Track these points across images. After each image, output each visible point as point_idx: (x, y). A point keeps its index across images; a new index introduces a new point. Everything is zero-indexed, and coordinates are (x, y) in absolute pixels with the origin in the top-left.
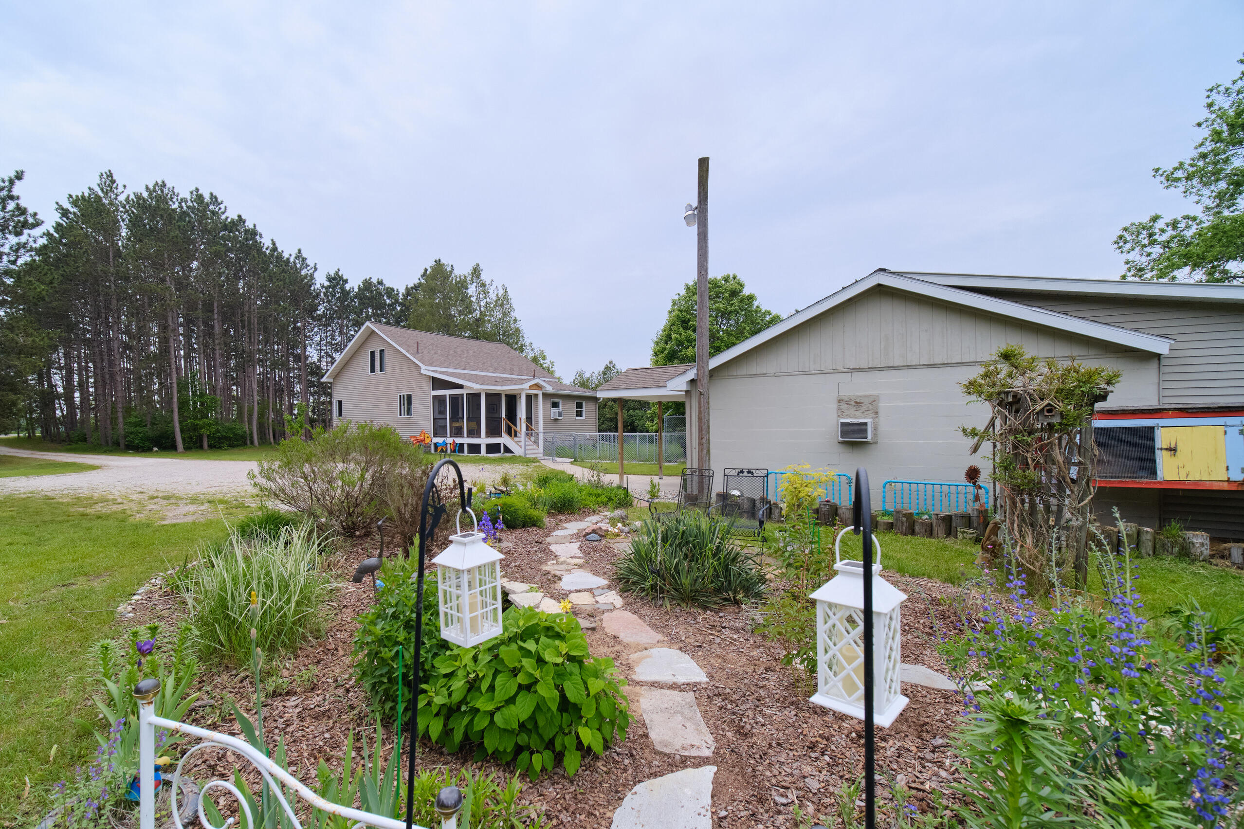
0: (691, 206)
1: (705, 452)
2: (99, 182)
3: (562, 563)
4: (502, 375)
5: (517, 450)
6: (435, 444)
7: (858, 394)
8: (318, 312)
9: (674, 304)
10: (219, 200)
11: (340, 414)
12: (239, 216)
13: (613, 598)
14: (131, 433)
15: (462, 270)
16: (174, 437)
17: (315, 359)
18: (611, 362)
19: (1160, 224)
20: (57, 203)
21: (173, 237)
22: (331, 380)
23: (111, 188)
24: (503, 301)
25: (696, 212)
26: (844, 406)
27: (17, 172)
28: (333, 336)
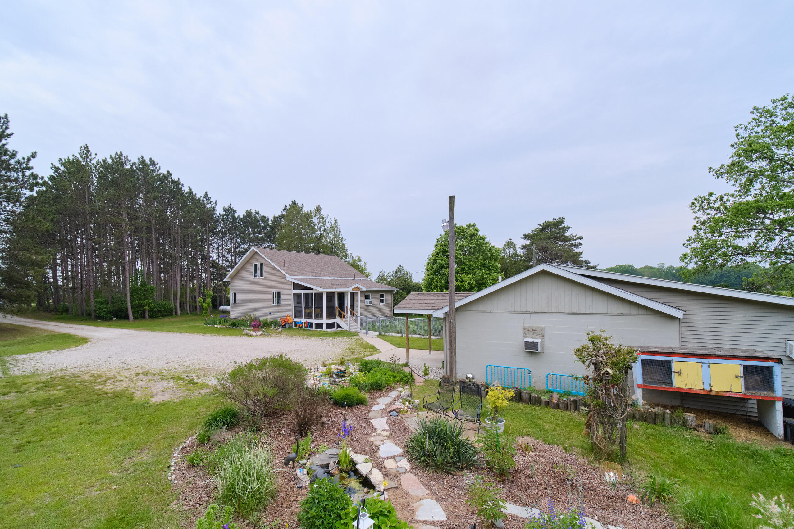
0: (445, 220)
1: (453, 354)
2: (80, 152)
3: (379, 435)
4: (335, 278)
5: (345, 327)
6: (295, 322)
7: (534, 325)
8: (217, 230)
9: (438, 240)
10: (156, 163)
11: (235, 301)
12: (168, 172)
13: (405, 464)
14: (99, 309)
15: (308, 208)
16: (127, 311)
17: (215, 258)
18: (400, 266)
19: (713, 198)
20: (52, 164)
21: (128, 188)
22: (230, 280)
23: (87, 155)
24: (334, 228)
25: (448, 224)
26: (526, 332)
27: (32, 153)
28: (226, 244)
